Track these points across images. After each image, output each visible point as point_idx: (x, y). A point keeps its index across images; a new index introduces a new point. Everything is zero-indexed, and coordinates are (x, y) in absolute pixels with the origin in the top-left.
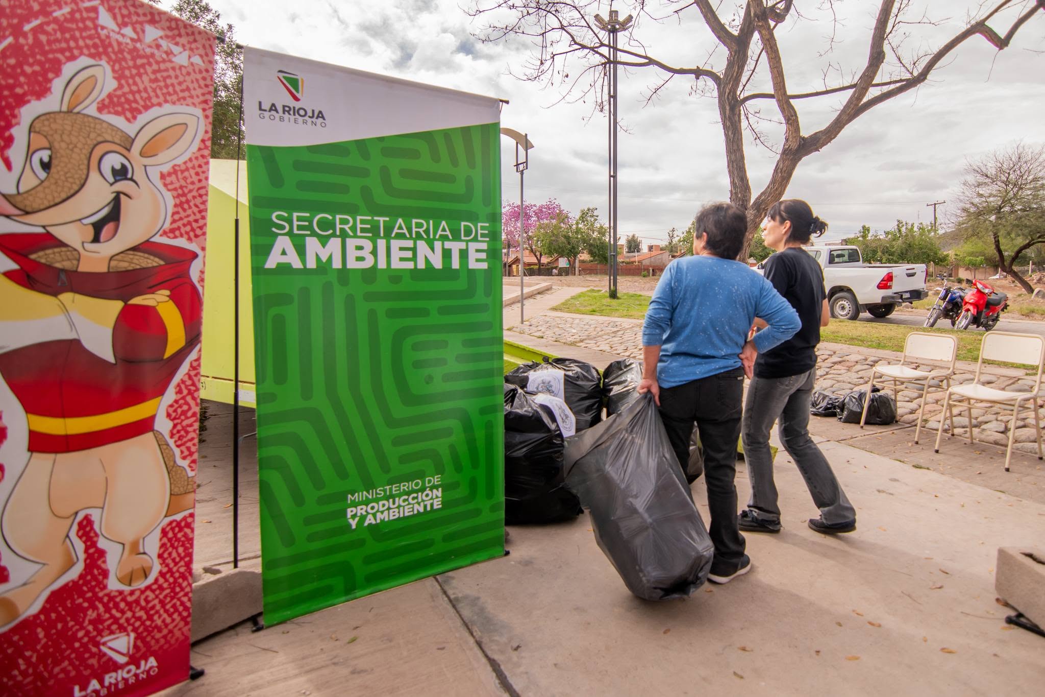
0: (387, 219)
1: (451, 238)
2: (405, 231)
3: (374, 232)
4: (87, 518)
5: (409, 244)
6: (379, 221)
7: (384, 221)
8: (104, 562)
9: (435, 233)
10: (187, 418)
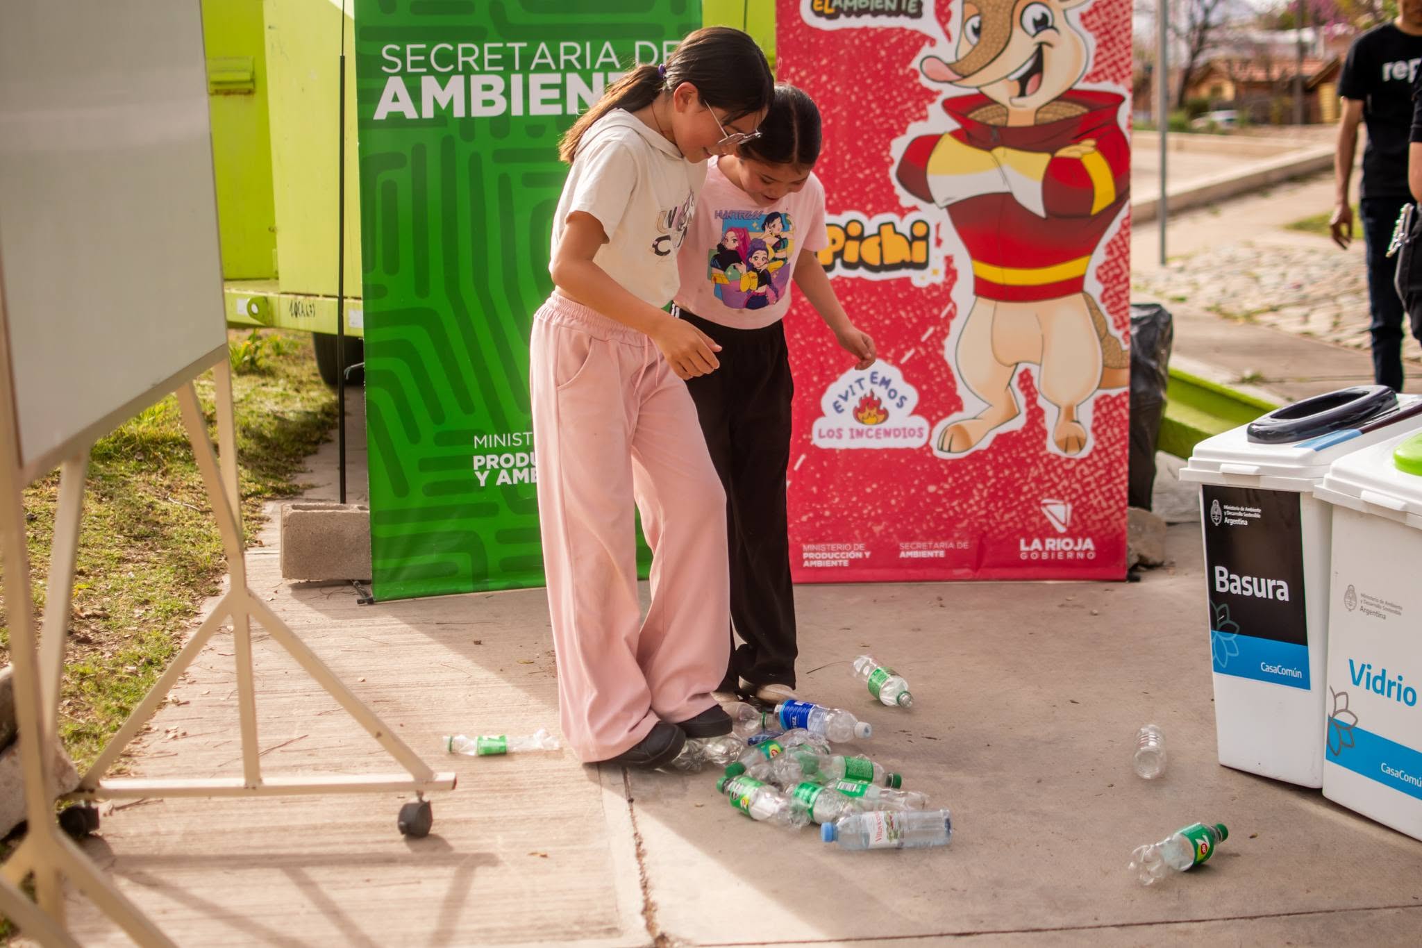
0: (525, 45)
1: (618, 66)
2: (550, 60)
3: (506, 64)
4: (1027, 371)
5: (556, 78)
6: (513, 48)
7: (521, 48)
8: (1043, 421)
9: (594, 62)
10: (1119, 283)
